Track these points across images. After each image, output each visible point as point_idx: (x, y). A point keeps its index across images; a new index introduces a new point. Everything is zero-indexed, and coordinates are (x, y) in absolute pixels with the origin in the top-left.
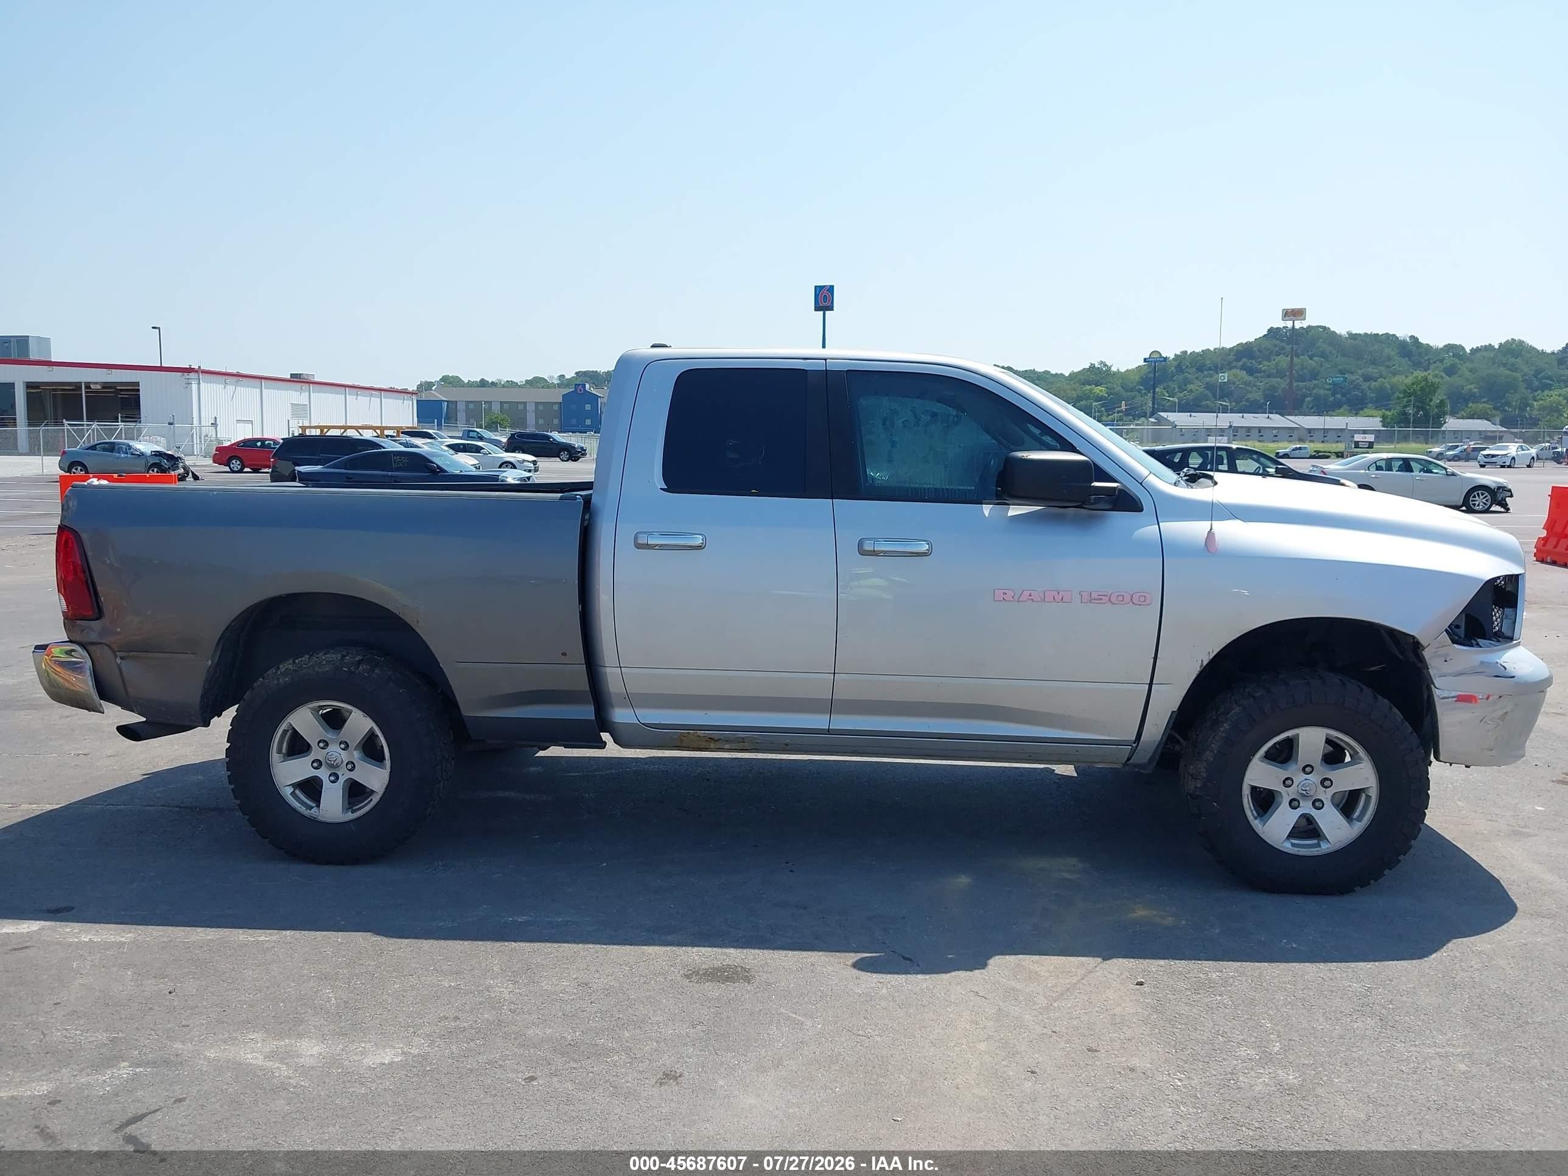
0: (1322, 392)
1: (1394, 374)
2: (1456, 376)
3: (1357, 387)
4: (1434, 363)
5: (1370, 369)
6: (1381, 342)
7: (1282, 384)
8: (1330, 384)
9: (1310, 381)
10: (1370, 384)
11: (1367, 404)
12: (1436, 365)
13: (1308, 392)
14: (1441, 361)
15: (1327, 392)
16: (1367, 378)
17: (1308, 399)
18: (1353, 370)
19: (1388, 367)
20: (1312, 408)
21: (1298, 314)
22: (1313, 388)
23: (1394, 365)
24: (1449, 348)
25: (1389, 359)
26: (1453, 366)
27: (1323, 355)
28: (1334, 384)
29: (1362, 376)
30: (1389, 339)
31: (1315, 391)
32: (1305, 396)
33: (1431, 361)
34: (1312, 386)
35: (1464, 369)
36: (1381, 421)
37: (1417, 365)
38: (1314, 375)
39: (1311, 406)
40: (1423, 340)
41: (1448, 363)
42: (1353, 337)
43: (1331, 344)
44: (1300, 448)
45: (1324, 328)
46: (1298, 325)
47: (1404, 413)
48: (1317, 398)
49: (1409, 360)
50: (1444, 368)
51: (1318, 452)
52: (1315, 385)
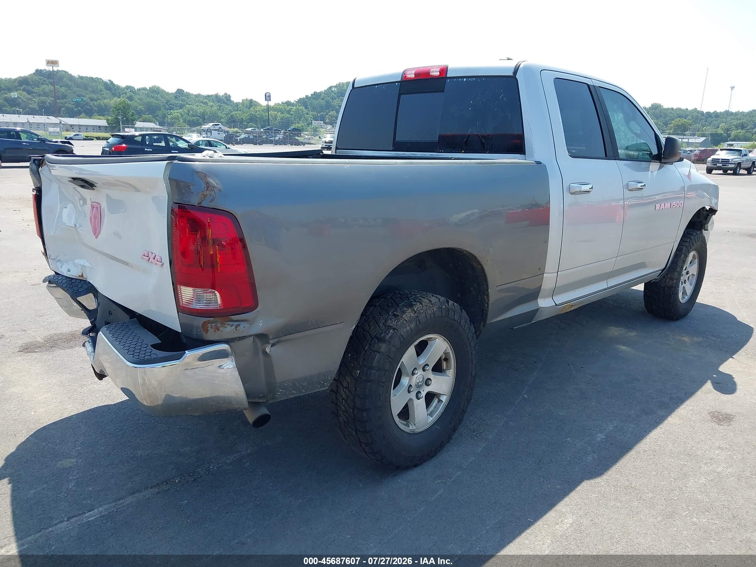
0: (70, 106)
1: (105, 99)
2: (134, 101)
3: (87, 104)
4: (122, 94)
5: (92, 95)
6: (95, 81)
7: (49, 100)
8: (74, 102)
9: (63, 99)
10: (94, 103)
11: (94, 113)
12: (123, 95)
13: (62, 105)
14: (126, 93)
15: (73, 106)
16: (92, 100)
17: (63, 109)
18: (84, 95)
19: (101, 94)
20: (66, 114)
21: (53, 63)
22: (65, 104)
23: (104, 94)
24: (128, 87)
25: (101, 91)
26: (131, 96)
27: (67, 86)
28: (77, 102)
29: (89, 98)
30: (97, 80)
31: (66, 105)
32: (61, 107)
33: (121, 93)
34: (64, 102)
35: (136, 98)
36: (107, 122)
37: (114, 95)
38: (64, 97)
39: (65, 113)
40: (115, 82)
41: (128, 94)
42: (81, 78)
43: (71, 81)
44: (78, 135)
45: (65, 72)
46: (55, 69)
47: (117, 118)
48: (68, 108)
49: (111, 92)
50: (127, 97)
51: (87, 137)
52: (65, 102)
